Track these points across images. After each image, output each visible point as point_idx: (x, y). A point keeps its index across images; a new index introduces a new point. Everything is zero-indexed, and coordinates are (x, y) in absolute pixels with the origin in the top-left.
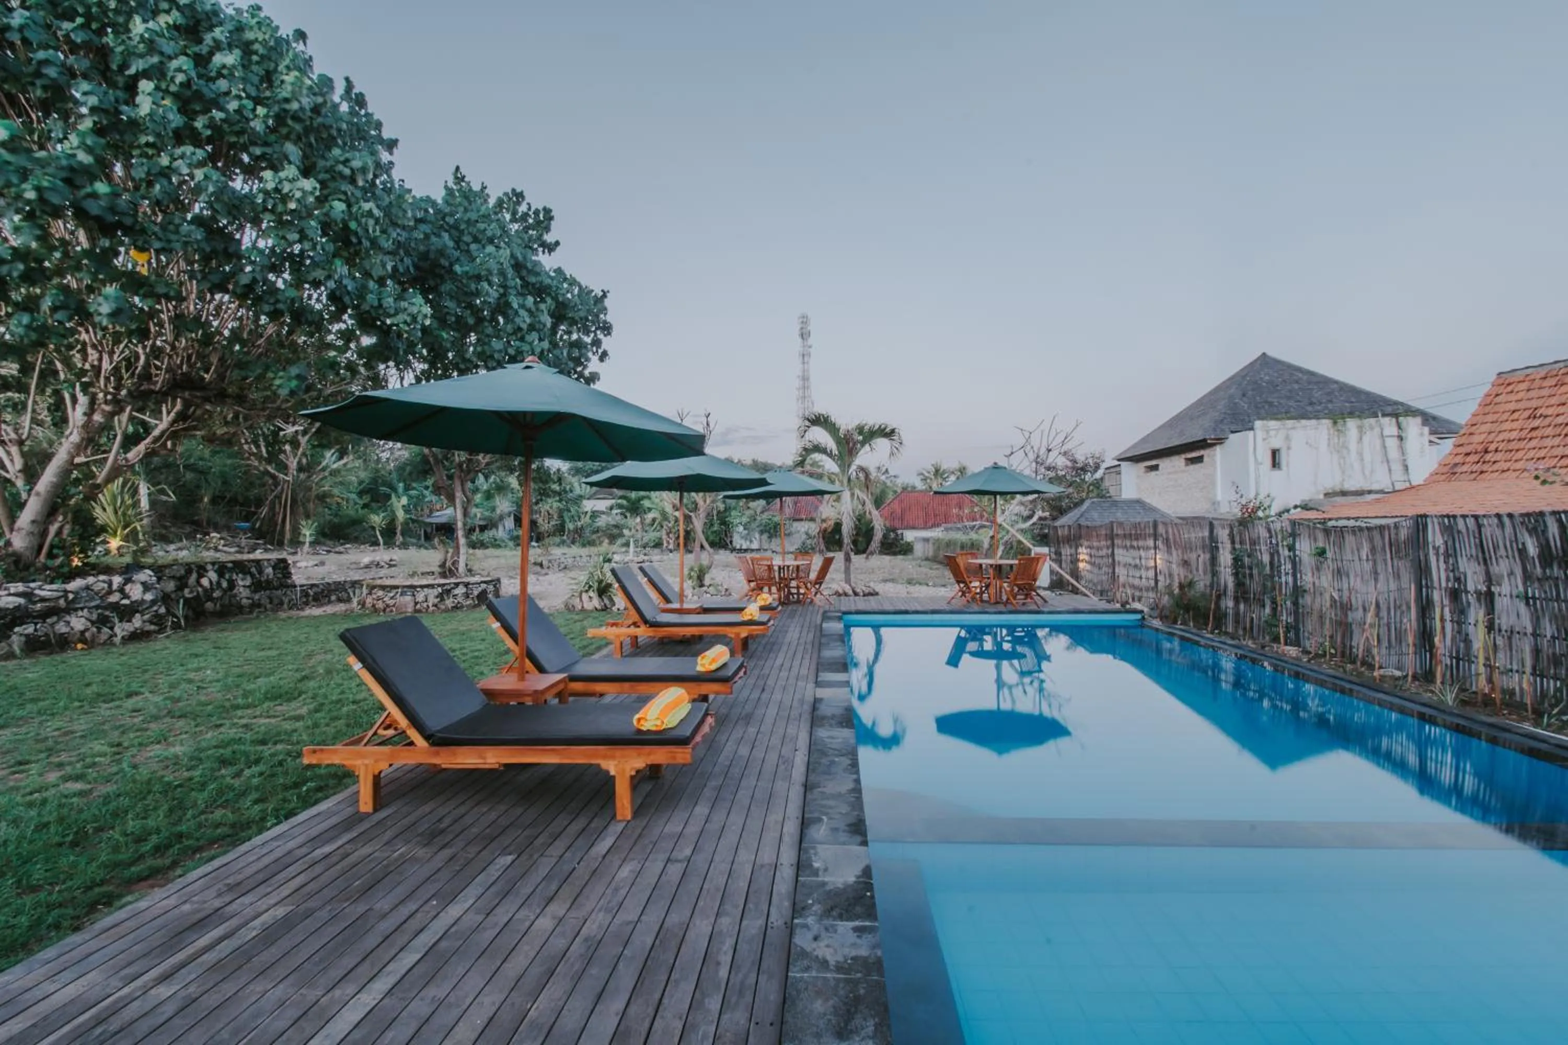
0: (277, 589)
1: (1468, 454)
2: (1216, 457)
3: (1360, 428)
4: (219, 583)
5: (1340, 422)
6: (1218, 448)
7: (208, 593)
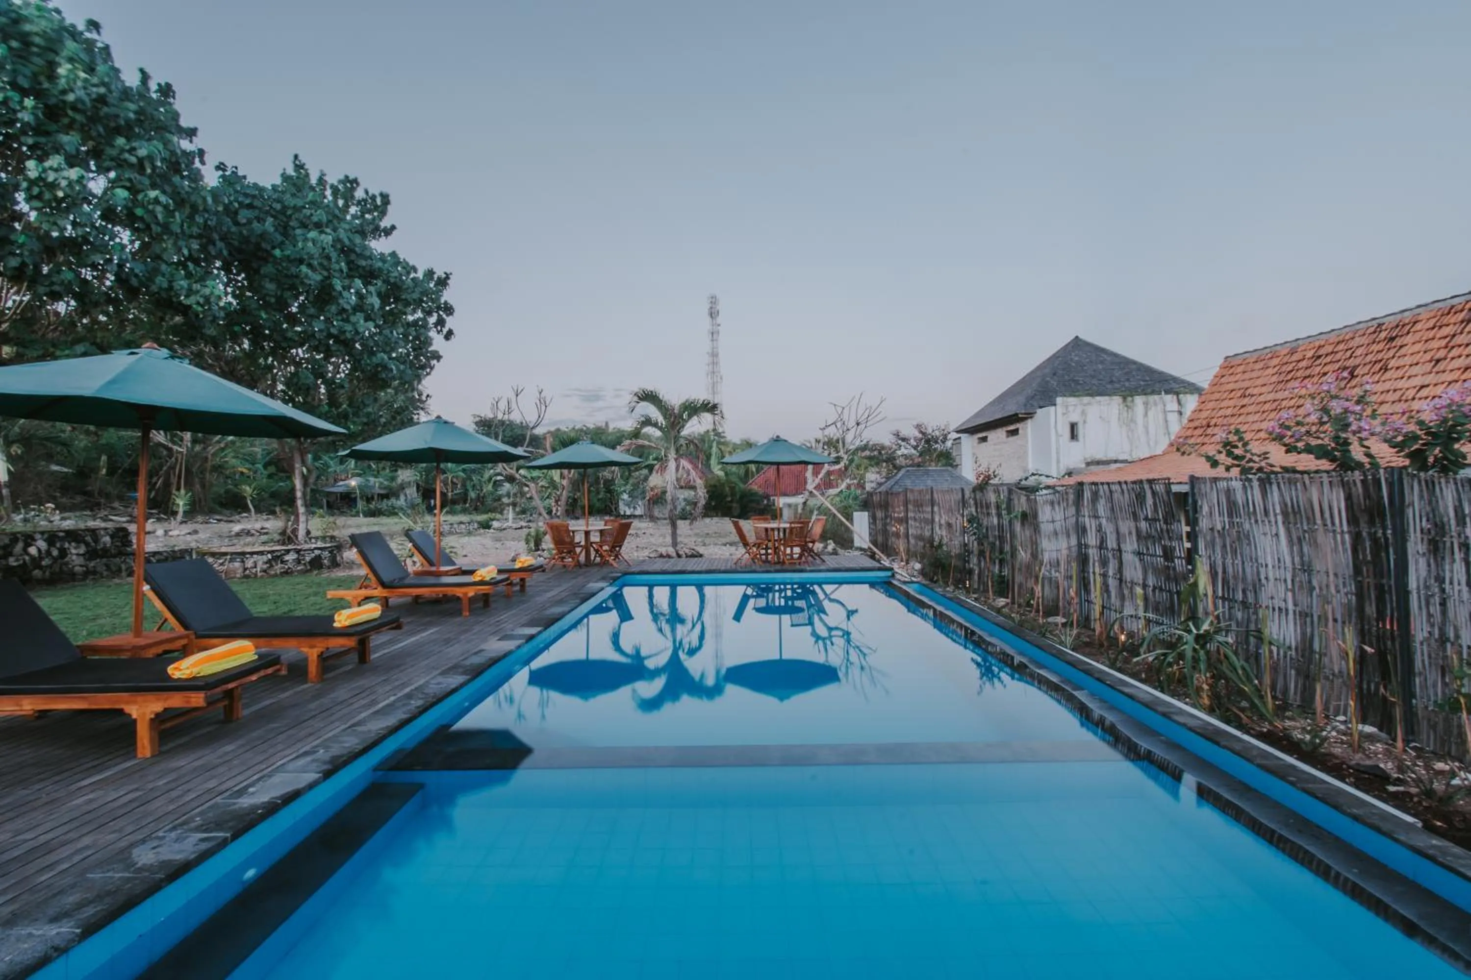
0: (115, 556)
1: (1195, 428)
2: (1028, 428)
3: (1146, 404)
4: (48, 553)
5: (1129, 399)
6: (1029, 421)
7: (36, 562)
